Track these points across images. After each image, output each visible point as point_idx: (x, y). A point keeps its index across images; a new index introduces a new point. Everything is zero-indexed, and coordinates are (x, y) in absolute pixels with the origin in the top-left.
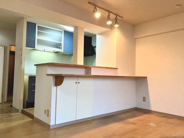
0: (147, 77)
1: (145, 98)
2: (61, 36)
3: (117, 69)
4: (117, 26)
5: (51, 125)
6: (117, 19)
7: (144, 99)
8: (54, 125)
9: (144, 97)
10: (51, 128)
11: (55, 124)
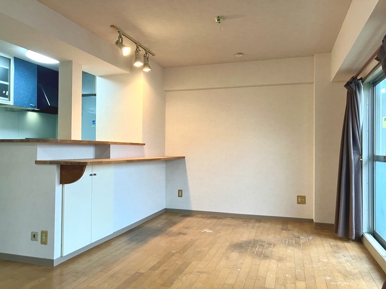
0: (184, 157)
1: (182, 191)
2: (8, 68)
3: (144, 144)
4: (147, 70)
5: (55, 259)
6: (148, 58)
7: (180, 193)
8: (58, 258)
9: (179, 191)
10: (55, 266)
11: (61, 256)
